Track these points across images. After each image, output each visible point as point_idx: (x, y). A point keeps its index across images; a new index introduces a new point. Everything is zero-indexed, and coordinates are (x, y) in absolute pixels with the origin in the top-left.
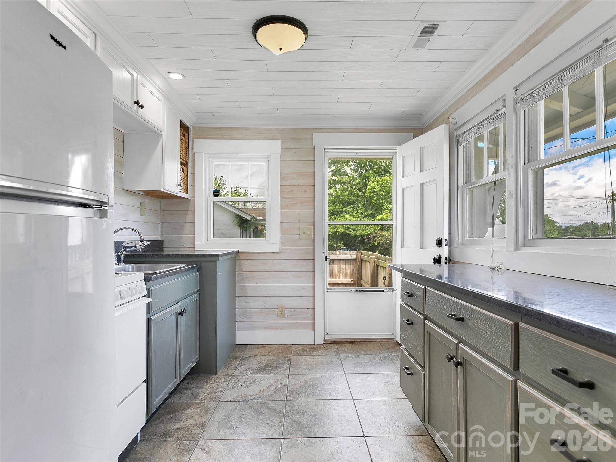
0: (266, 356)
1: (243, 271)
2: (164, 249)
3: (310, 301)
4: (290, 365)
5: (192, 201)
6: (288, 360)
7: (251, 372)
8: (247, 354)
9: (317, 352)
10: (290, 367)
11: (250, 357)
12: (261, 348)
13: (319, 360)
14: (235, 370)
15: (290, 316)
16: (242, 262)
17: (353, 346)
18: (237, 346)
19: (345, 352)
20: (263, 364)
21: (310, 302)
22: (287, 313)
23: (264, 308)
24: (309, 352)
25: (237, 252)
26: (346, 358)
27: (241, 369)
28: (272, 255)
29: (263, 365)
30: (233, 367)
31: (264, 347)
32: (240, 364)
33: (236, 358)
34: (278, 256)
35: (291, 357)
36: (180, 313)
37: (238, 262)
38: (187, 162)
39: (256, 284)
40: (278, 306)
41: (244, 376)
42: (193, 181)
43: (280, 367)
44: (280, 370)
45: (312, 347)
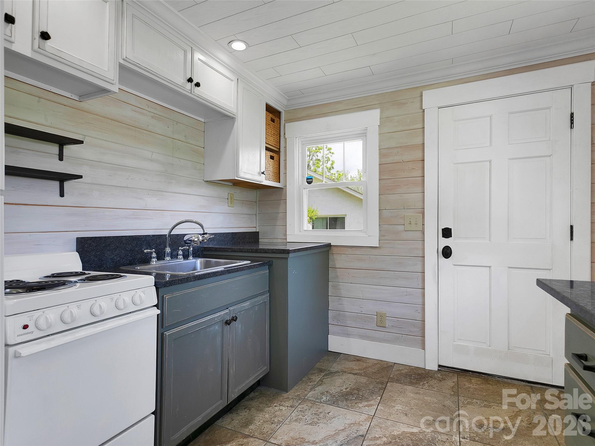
0: (356, 376)
1: (337, 267)
2: (260, 240)
3: (418, 311)
4: (381, 399)
5: (284, 190)
6: (380, 389)
7: (328, 398)
8: (335, 367)
9: (425, 382)
10: (379, 402)
11: (337, 372)
12: (355, 361)
13: (425, 398)
14: (311, 389)
15: (393, 326)
16: (335, 256)
17: (482, 383)
18: (329, 352)
19: (469, 391)
20: (348, 388)
21: (419, 313)
22: (388, 324)
23: (360, 313)
24: (414, 381)
25: (329, 246)
26: (469, 403)
27: (319, 389)
28: (370, 249)
29: (348, 390)
30: (311, 384)
31: (358, 360)
32: (321, 382)
33: (321, 371)
34: (375, 252)
35: (387, 383)
36: (228, 323)
37: (331, 257)
38: (279, 149)
39: (351, 283)
40: (377, 312)
41: (317, 403)
42: (286, 168)
43: (367, 398)
44: (366, 403)
45: (420, 372)
